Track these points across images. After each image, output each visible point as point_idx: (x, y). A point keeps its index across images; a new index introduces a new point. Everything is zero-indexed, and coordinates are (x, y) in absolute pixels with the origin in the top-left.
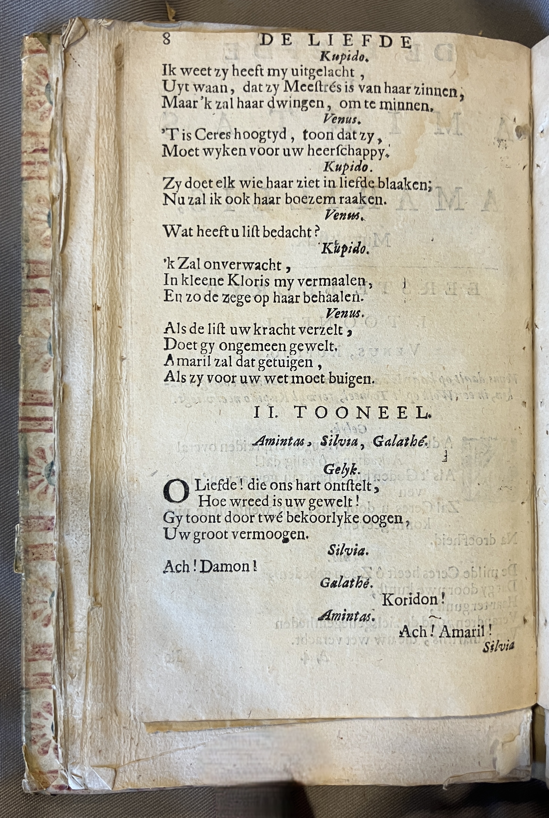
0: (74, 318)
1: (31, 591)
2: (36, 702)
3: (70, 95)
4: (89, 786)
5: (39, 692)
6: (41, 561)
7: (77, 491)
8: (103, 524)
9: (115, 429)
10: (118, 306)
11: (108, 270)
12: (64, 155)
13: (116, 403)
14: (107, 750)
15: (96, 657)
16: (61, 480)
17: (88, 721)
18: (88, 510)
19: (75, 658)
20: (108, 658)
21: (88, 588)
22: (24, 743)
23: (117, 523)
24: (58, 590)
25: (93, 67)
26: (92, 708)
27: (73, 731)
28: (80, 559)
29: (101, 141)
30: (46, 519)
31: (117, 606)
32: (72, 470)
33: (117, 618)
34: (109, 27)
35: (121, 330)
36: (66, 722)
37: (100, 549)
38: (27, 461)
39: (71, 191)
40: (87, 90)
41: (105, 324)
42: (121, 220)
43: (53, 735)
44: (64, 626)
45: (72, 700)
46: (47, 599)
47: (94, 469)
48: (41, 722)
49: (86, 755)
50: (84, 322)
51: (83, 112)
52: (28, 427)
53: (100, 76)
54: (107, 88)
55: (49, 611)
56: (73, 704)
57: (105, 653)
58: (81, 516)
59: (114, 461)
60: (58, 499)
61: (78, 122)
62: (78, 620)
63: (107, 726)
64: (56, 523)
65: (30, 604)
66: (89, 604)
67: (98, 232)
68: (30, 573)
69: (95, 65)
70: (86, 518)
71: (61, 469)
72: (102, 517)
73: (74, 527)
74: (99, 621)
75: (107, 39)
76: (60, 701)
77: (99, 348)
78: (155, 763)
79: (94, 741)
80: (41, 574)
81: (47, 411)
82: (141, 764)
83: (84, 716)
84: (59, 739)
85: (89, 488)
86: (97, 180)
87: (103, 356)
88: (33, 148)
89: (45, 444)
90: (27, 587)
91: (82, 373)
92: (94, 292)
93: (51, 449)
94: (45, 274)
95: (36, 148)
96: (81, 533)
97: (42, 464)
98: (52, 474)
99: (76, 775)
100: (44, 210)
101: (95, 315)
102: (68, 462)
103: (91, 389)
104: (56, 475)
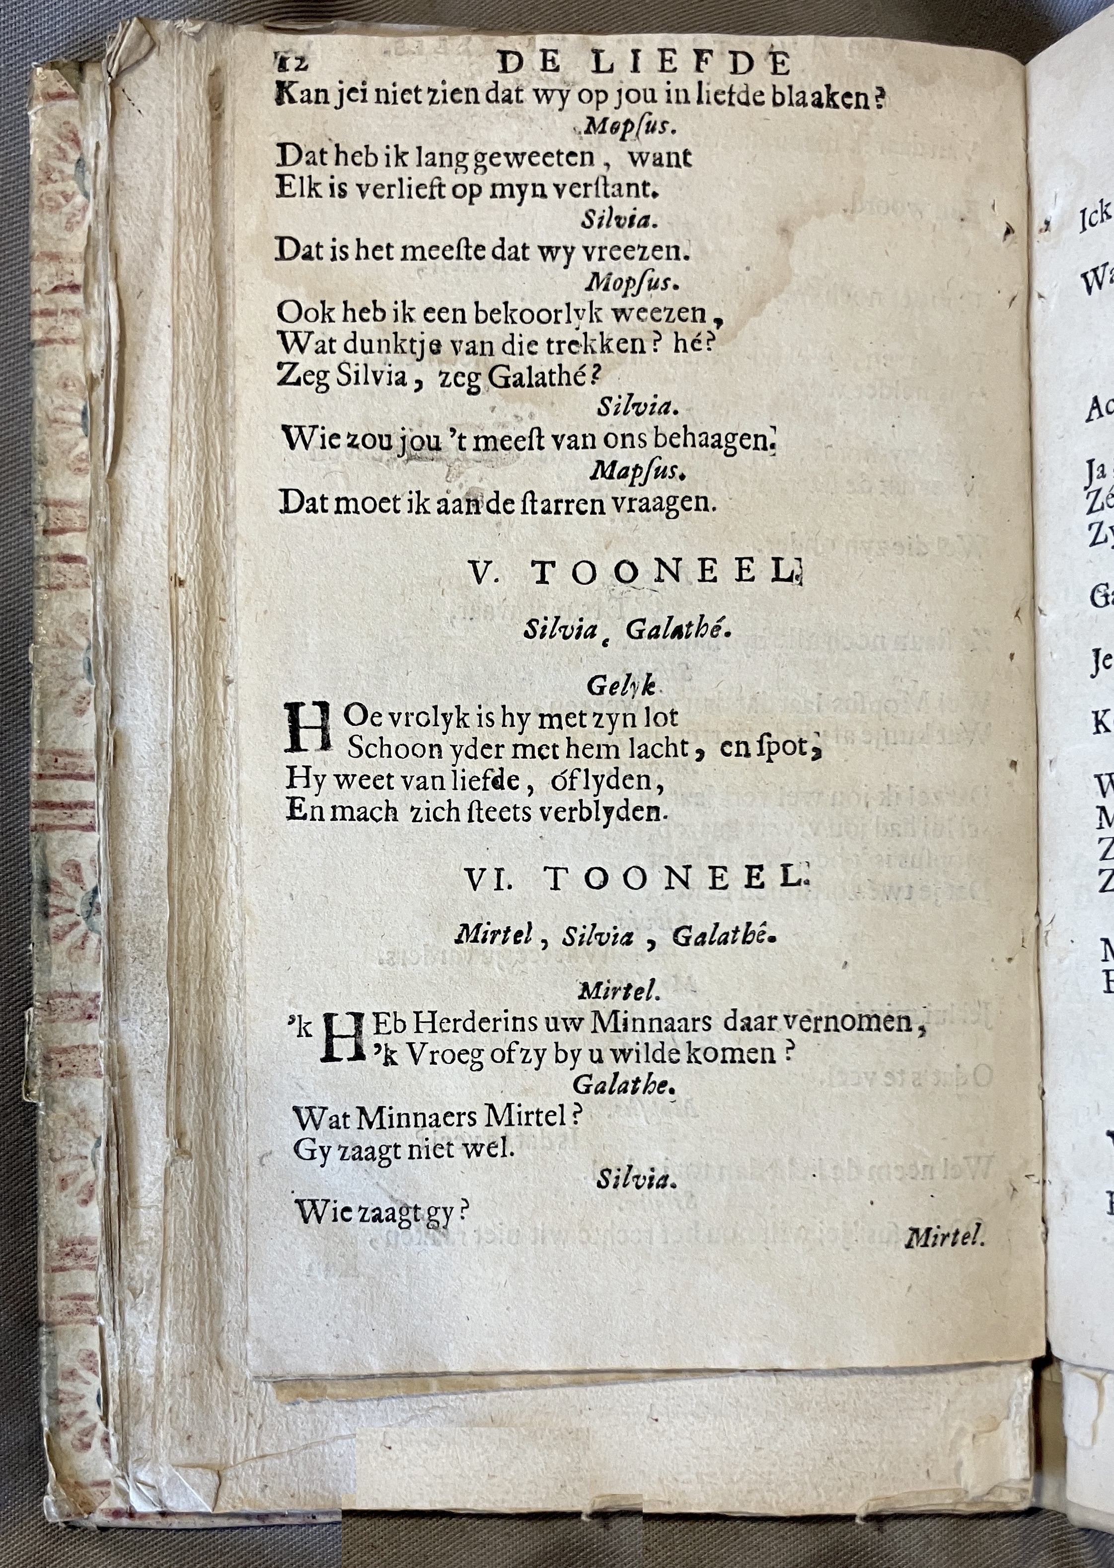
0: (134, 604)
1: (55, 1137)
2: (67, 1350)
3: (123, 170)
4: (169, 1504)
5: (73, 1331)
6: (75, 1078)
7: (143, 937)
8: (193, 1000)
9: (214, 816)
11: (198, 510)
12: (112, 288)
13: (217, 766)
14: (202, 1435)
15: (181, 1254)
16: (112, 915)
17: (166, 1378)
18: (164, 974)
19: (140, 1258)
20: (205, 1259)
21: (164, 1122)
22: (46, 1429)
23: (221, 998)
24: (108, 1133)
25: (166, 114)
26: (173, 1354)
27: (138, 1399)
28: (149, 1067)
29: (183, 257)
30: (85, 998)
31: (220, 1159)
32: (134, 897)
33: (222, 1181)
34: (197, 36)
35: (224, 625)
36: (124, 1384)
37: (189, 1049)
38: (46, 885)
39: (126, 358)
40: (156, 161)
41: (195, 613)
42: (222, 411)
43: (99, 1413)
44: (119, 1198)
45: (134, 1340)
46: (87, 1151)
47: (176, 894)
48: (76, 1388)
49: (162, 1444)
50: (154, 611)
51: (149, 202)
52: (49, 820)
53: (180, 130)
54: (194, 155)
55: (90, 1175)
56: (137, 1346)
57: (199, 1249)
58: (152, 984)
59: (213, 880)
60: (107, 953)
61: (139, 223)
62: (146, 1185)
63: (201, 1389)
64: (104, 1002)
65: (55, 1160)
66: (168, 1154)
67: (179, 435)
68: (54, 1101)
69: (170, 110)
70: (160, 989)
71: (111, 895)
72: (192, 986)
73: (138, 1007)
74: (187, 1187)
75: (193, 59)
76: (112, 1344)
77: (183, 660)
78: (295, 1463)
79: (178, 1418)
80: (75, 1103)
81: (84, 791)
82: (267, 1462)
83: (159, 1369)
84: (111, 1419)
85: (166, 932)
86: (175, 335)
87: (190, 676)
88: (52, 283)
89: (81, 854)
90: (48, 1127)
91: (150, 709)
92: (172, 552)
93: (92, 861)
94: (77, 525)
95: (60, 283)
96: (151, 1017)
97: (76, 892)
98: (94, 910)
99: (143, 1483)
100: (74, 404)
101: (174, 596)
102: (126, 881)
103: (168, 740)
104: (104, 910)
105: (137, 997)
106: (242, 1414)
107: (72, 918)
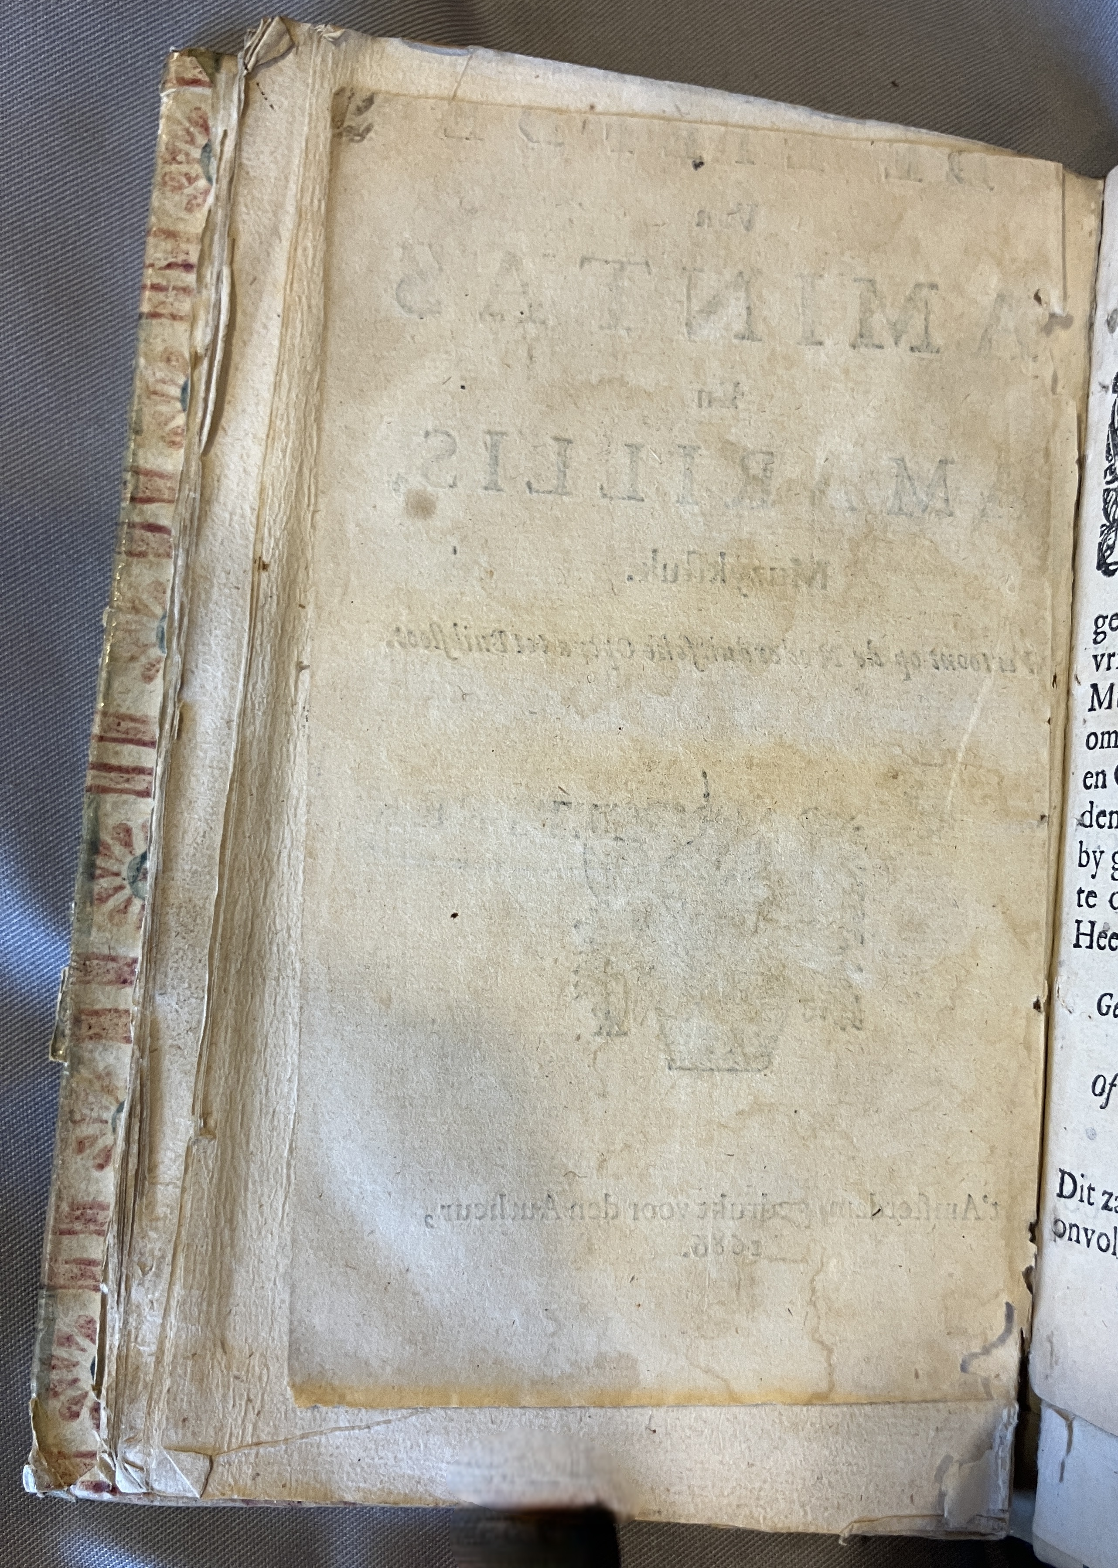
0: (215, 581)
1: (77, 1097)
2: (66, 1315)
3: (249, 159)
4: (156, 1486)
5: (75, 1296)
6: (104, 1041)
7: (188, 912)
8: (233, 980)
9: (273, 798)
10: (303, 566)
11: (289, 497)
12: (226, 272)
13: (281, 749)
14: (198, 1418)
15: (195, 1235)
17: (168, 1358)
18: (207, 951)
19: (153, 1234)
20: (219, 1241)
21: (191, 1100)
22: (34, 1394)
23: (260, 980)
24: (132, 1100)
25: (298, 113)
26: (178, 1336)
27: (136, 1376)
28: (180, 1043)
29: (300, 251)
30: (122, 962)
31: (244, 1141)
32: (184, 871)
33: (243, 1163)
34: (336, 42)
35: (303, 613)
36: (122, 1358)
37: (223, 1028)
38: (95, 846)
39: (234, 341)
40: (283, 155)
41: (275, 597)
43: (93, 1382)
44: (137, 1171)
45: (138, 1316)
46: (108, 1116)
47: (227, 872)
48: (71, 1354)
49: (155, 1425)
50: (234, 591)
51: (272, 194)
52: (105, 783)
53: (310, 129)
54: (320, 156)
55: (109, 1140)
56: (140, 1323)
57: (214, 1230)
58: (193, 960)
59: (265, 861)
60: (149, 924)
61: (260, 213)
62: (167, 1161)
63: (203, 1373)
64: (141, 972)
65: (74, 1122)
66: (192, 1132)
67: (278, 422)
68: (79, 1063)
69: (303, 109)
70: (200, 965)
71: (161, 868)
72: (233, 966)
73: (176, 982)
74: (207, 1166)
75: (330, 64)
76: (115, 1317)
77: (258, 642)
78: (289, 1452)
79: (175, 1399)
80: (101, 1066)
81: (143, 757)
82: (261, 1451)
83: (161, 1349)
84: (104, 1391)
85: (212, 909)
86: (285, 325)
87: (264, 659)
88: (166, 259)
89: (133, 818)
90: (72, 1090)
91: (220, 686)
92: (259, 536)
93: (144, 826)
94: (166, 497)
95: (174, 260)
96: (188, 993)
97: (124, 856)
98: (141, 876)
99: (132, 1465)
100: (176, 378)
101: (256, 579)
102: (177, 855)
103: (235, 718)
104: (150, 880)
105: (176, 971)
106: (241, 1399)
107: (118, 881)
